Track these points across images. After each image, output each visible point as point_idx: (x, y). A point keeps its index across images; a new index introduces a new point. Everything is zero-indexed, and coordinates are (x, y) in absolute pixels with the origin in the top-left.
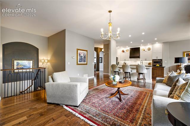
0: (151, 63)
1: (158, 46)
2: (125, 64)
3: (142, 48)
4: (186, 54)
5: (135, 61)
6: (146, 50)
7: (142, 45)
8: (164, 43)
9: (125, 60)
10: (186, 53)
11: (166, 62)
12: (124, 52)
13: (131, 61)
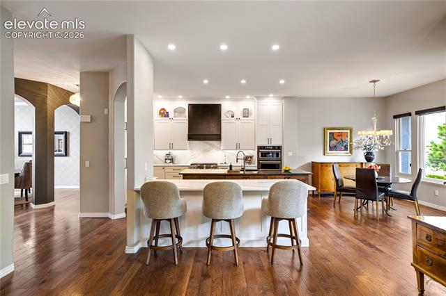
0: (251, 157)
1: (271, 106)
2: (172, 160)
3: (227, 106)
4: (330, 133)
5: (206, 151)
6: (238, 114)
7: (227, 97)
8: (285, 98)
9: (171, 147)
10: (329, 131)
11: (290, 154)
12: (167, 115)
13: (191, 149)
